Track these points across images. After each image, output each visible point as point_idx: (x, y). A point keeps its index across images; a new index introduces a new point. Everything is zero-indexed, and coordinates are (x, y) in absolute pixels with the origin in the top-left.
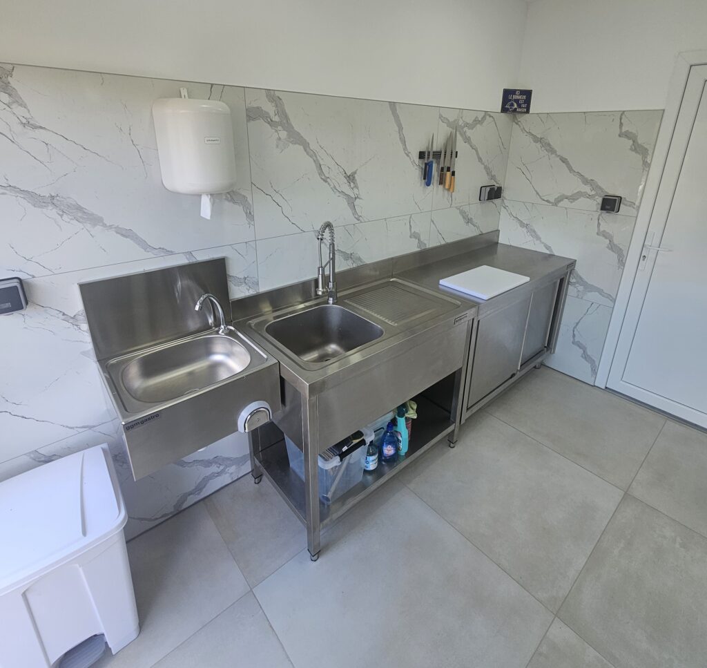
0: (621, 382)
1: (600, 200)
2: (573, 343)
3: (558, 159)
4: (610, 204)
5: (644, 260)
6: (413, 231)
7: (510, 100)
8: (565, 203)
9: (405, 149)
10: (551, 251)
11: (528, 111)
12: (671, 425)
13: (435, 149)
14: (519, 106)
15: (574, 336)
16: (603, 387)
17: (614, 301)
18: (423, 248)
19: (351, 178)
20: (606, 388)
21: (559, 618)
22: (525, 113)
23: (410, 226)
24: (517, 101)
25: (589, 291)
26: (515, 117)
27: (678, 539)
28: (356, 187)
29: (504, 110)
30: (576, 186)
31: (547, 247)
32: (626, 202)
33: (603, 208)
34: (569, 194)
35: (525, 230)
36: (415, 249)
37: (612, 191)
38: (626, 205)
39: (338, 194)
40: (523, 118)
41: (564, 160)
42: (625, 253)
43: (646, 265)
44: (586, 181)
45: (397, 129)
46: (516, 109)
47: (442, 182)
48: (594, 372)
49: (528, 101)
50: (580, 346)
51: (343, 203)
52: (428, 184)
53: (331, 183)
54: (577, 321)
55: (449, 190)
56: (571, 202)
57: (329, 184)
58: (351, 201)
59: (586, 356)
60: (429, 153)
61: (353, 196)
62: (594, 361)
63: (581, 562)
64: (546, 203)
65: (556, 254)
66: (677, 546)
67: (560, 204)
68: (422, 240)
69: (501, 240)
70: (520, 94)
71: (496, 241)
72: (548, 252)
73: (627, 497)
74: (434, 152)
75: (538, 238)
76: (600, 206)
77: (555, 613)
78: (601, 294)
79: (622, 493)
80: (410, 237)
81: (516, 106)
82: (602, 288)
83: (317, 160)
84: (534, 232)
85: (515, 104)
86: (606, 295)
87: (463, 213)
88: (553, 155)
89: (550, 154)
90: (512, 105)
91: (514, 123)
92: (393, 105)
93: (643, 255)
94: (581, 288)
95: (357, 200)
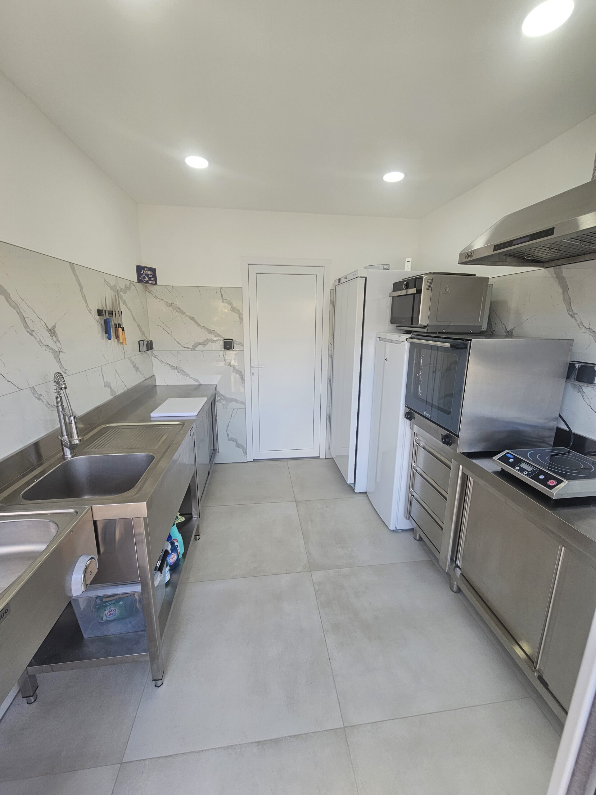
0: (260, 452)
1: (222, 343)
2: (228, 440)
3: (188, 318)
4: (228, 345)
5: (253, 375)
6: (105, 381)
7: (142, 274)
8: (200, 347)
9: (87, 306)
10: (198, 382)
11: (156, 284)
12: (290, 462)
13: (108, 309)
14: (149, 279)
15: (228, 435)
16: (252, 461)
17: (244, 404)
18: (115, 396)
19: (52, 331)
20: (254, 460)
21: (312, 571)
22: (154, 284)
23: (103, 376)
24: (147, 275)
25: (229, 403)
26: (146, 288)
27: (324, 506)
28: (58, 340)
29: (140, 281)
30: (204, 336)
31: (196, 380)
32: (236, 342)
33: (225, 347)
34: (201, 341)
35: (176, 371)
36: (110, 397)
37: (228, 337)
38: (236, 344)
39: (44, 348)
40: (153, 288)
41: (192, 319)
42: (243, 373)
43: (255, 377)
44: (210, 332)
45: (78, 287)
46: (148, 281)
47: (117, 337)
48: (245, 453)
49: (154, 276)
50: (233, 440)
51: (50, 356)
52: (110, 338)
53: (37, 337)
54: (227, 425)
55: (122, 343)
56: (204, 346)
57: (35, 337)
58: (57, 354)
59: (238, 445)
60: (105, 311)
61: (57, 350)
62: (243, 446)
63: (302, 542)
64: (187, 349)
65: (203, 384)
66: (325, 508)
67: (197, 349)
68: (113, 389)
69: (158, 383)
70: (148, 271)
71: (154, 384)
72: (197, 384)
73: (297, 503)
74: (108, 311)
75: (188, 375)
76: (223, 347)
77: (309, 571)
78: (237, 402)
79: (295, 502)
80: (105, 387)
81: (147, 279)
82: (236, 398)
83: (20, 312)
84: (183, 371)
85: (146, 277)
86: (239, 402)
87: (132, 362)
88: (184, 315)
89: (181, 314)
90: (144, 278)
91: (147, 292)
92: (72, 264)
93: (252, 373)
94: (224, 402)
95: (61, 353)
